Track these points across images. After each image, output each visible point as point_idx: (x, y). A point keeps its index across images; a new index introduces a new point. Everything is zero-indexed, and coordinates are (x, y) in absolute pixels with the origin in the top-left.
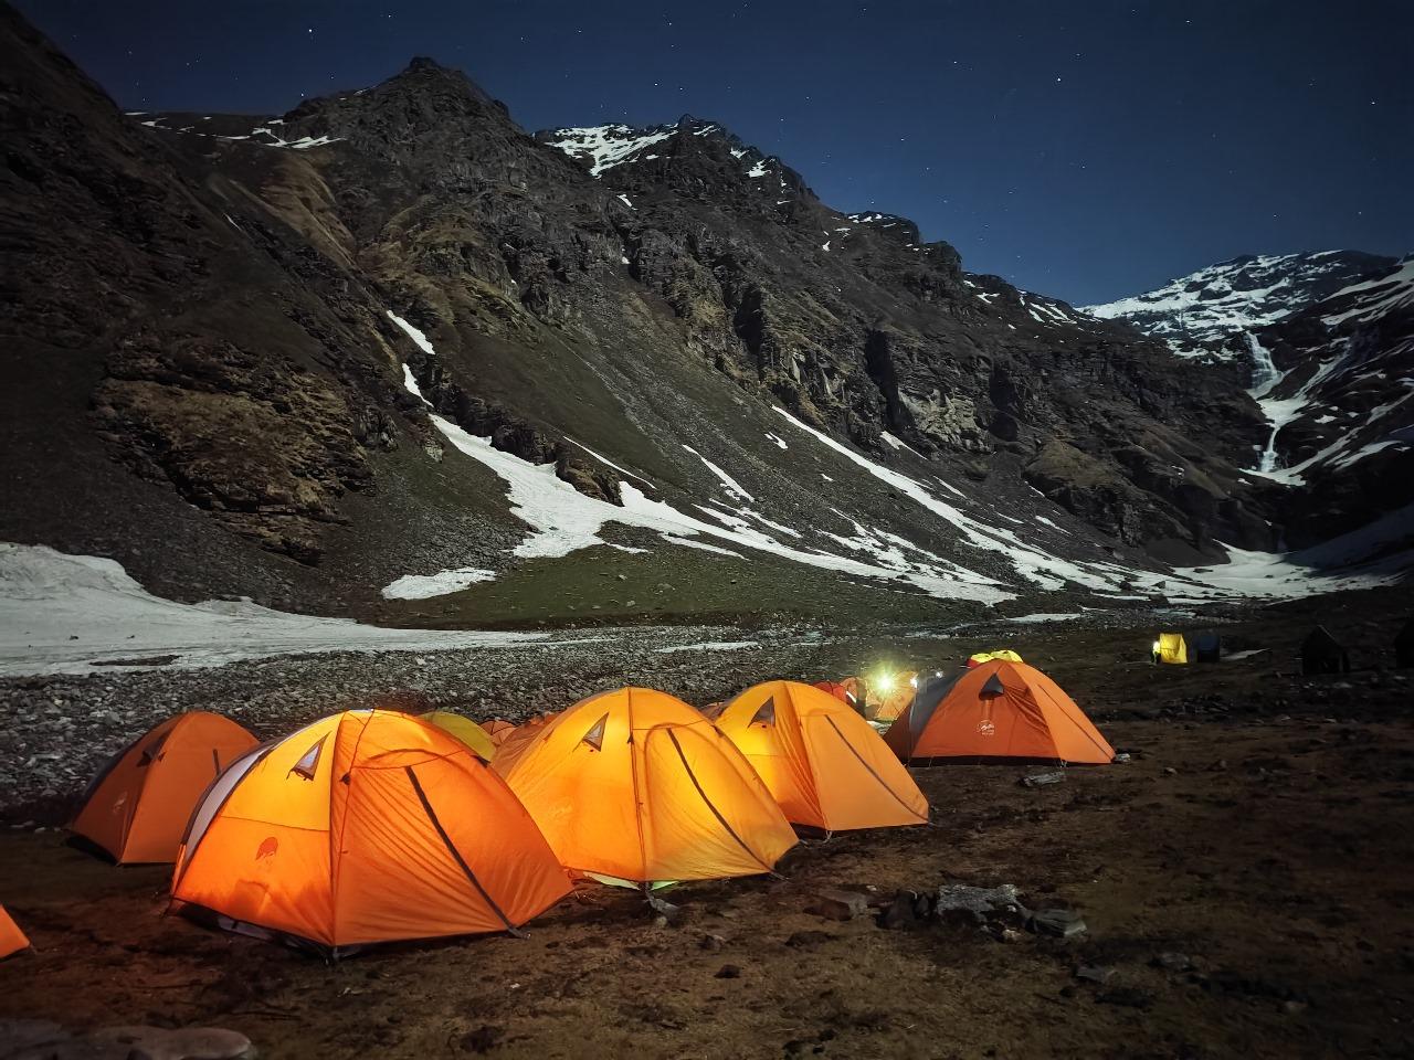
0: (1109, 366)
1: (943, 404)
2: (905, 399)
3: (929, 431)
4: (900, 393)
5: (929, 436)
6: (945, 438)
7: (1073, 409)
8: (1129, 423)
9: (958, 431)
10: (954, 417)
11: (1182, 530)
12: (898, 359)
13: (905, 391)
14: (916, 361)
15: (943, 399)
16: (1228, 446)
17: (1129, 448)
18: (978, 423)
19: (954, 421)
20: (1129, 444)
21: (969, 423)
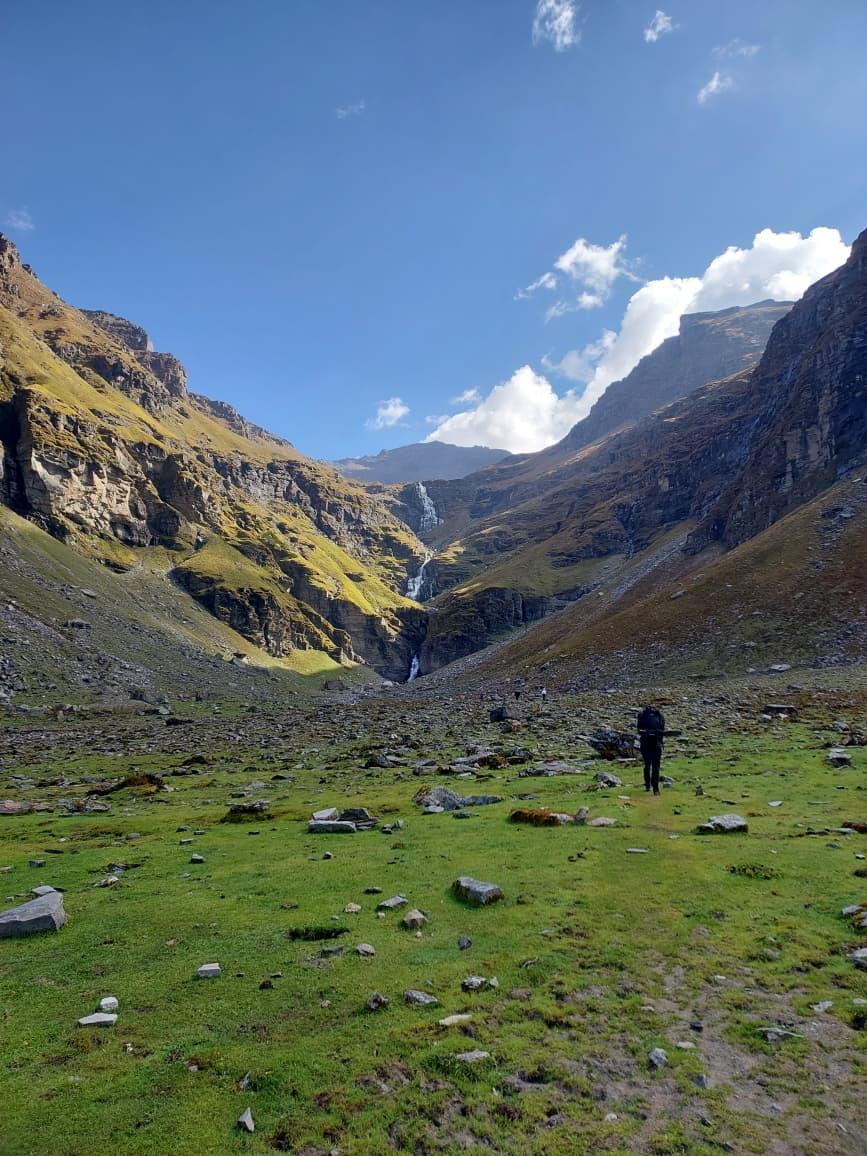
0: (294, 484)
1: (90, 482)
2: (38, 466)
3: (69, 510)
4: (33, 459)
5: (67, 515)
6: (92, 522)
7: (249, 517)
8: (302, 538)
9: (107, 516)
10: (105, 500)
11: (326, 641)
12: (38, 422)
13: (40, 459)
14: (62, 427)
15: (90, 477)
16: (388, 571)
17: (295, 559)
18: (134, 511)
19: (104, 505)
20: (296, 557)
21: (124, 509)
